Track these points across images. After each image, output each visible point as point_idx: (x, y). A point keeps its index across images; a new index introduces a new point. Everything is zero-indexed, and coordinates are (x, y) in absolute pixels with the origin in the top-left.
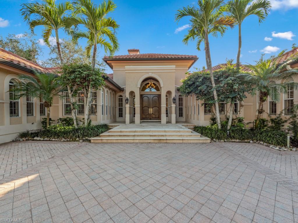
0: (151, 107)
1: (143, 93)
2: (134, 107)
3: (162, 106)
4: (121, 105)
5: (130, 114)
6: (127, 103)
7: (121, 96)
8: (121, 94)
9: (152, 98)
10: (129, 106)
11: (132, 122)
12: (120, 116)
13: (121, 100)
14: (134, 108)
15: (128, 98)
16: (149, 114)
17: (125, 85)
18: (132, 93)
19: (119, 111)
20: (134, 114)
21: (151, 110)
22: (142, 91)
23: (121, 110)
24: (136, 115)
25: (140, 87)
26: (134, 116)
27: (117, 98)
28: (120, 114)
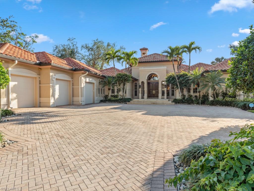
0: (154, 90)
1: (149, 81)
2: (144, 89)
3: (159, 89)
4: (136, 88)
5: (142, 93)
6: (140, 88)
7: (136, 83)
8: (136, 82)
9: (154, 84)
10: (141, 89)
11: (143, 98)
12: (135, 95)
13: (136, 86)
14: (144, 91)
15: (141, 85)
16: (153, 94)
17: (139, 77)
18: (143, 83)
19: (135, 92)
20: (144, 94)
21: (154, 92)
22: (149, 80)
23: (136, 92)
24: (145, 94)
25: (147, 79)
26: (144, 95)
27: (134, 84)
28: (135, 94)
